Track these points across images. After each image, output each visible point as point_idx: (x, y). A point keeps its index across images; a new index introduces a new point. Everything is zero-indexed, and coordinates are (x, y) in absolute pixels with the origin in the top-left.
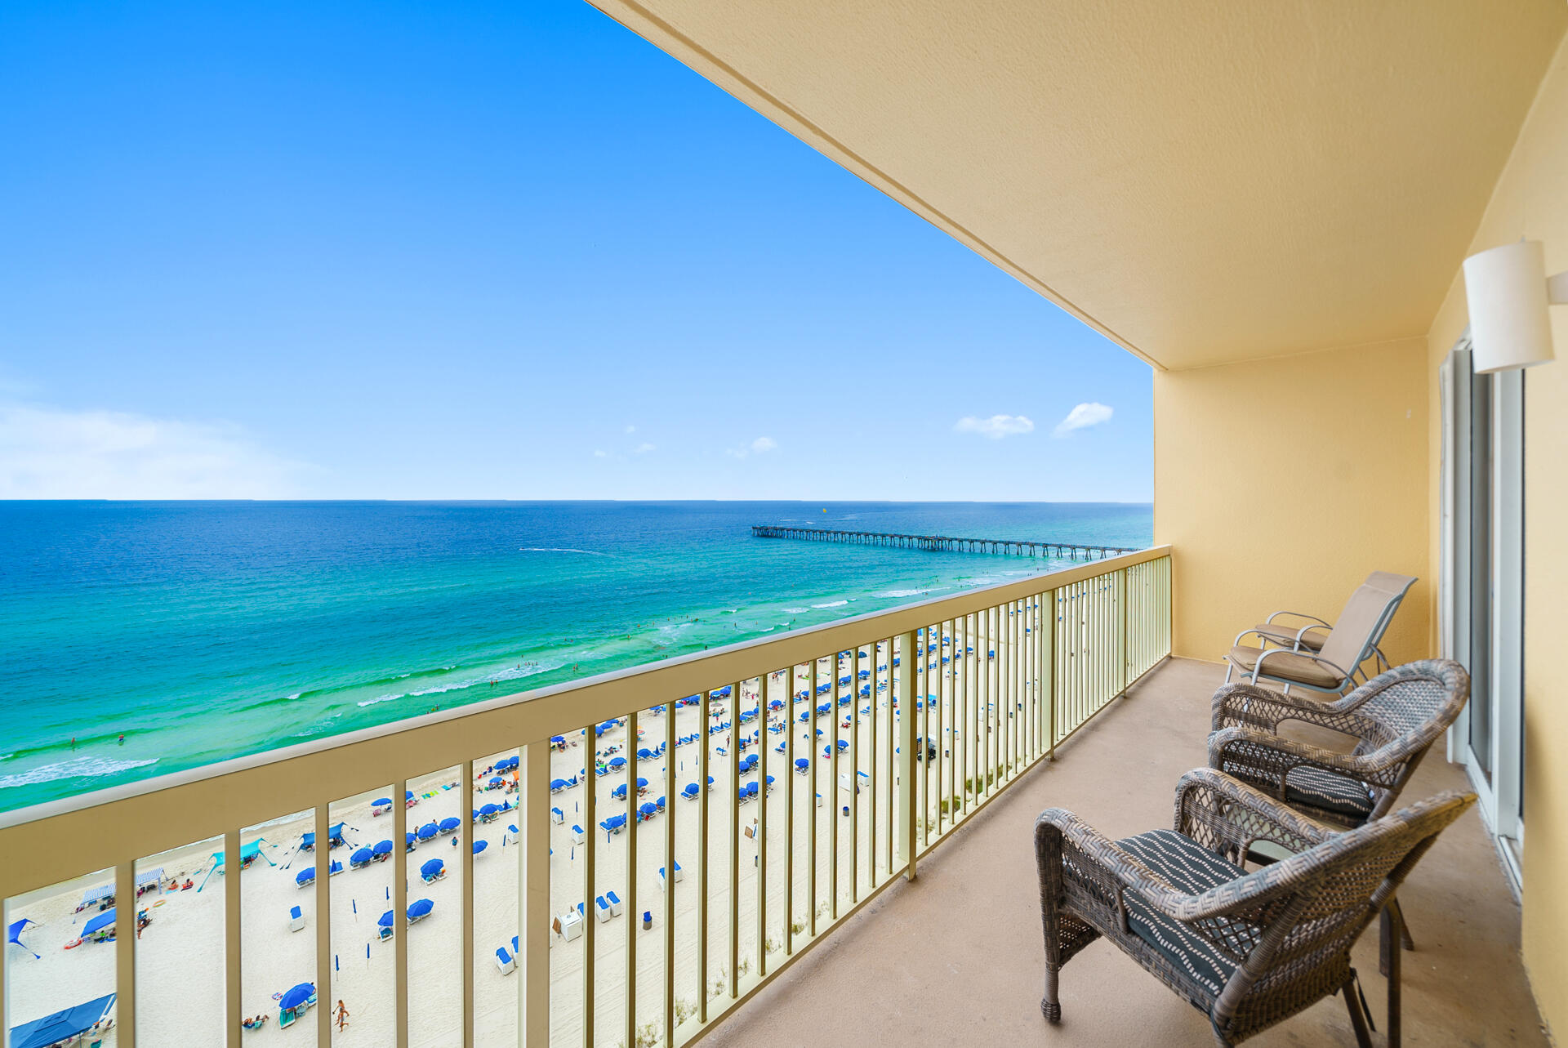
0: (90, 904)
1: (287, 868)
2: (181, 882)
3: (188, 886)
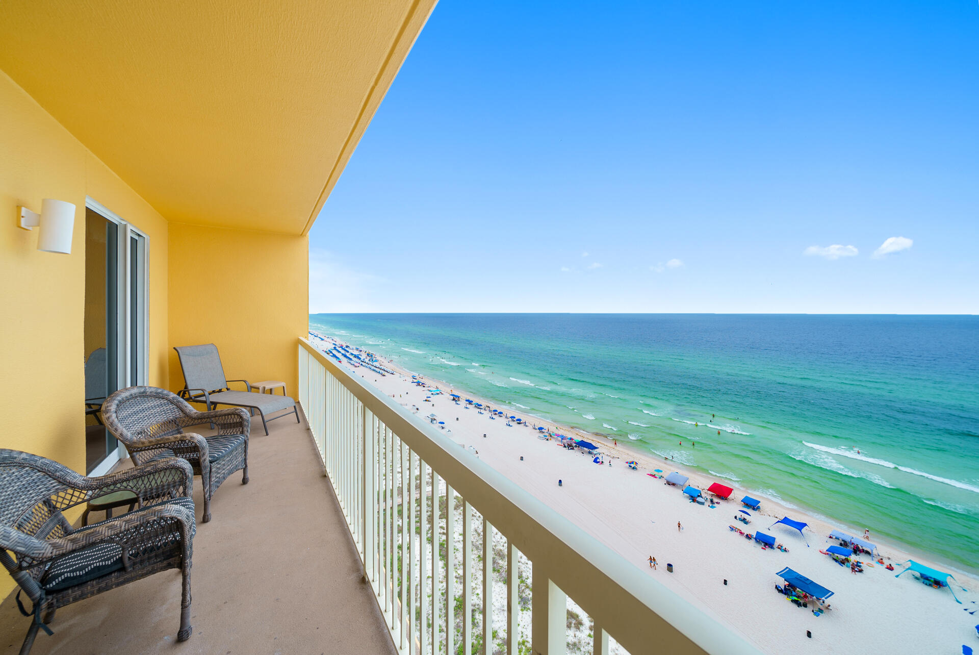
0: (836, 538)
1: (972, 613)
2: (887, 562)
3: (890, 568)
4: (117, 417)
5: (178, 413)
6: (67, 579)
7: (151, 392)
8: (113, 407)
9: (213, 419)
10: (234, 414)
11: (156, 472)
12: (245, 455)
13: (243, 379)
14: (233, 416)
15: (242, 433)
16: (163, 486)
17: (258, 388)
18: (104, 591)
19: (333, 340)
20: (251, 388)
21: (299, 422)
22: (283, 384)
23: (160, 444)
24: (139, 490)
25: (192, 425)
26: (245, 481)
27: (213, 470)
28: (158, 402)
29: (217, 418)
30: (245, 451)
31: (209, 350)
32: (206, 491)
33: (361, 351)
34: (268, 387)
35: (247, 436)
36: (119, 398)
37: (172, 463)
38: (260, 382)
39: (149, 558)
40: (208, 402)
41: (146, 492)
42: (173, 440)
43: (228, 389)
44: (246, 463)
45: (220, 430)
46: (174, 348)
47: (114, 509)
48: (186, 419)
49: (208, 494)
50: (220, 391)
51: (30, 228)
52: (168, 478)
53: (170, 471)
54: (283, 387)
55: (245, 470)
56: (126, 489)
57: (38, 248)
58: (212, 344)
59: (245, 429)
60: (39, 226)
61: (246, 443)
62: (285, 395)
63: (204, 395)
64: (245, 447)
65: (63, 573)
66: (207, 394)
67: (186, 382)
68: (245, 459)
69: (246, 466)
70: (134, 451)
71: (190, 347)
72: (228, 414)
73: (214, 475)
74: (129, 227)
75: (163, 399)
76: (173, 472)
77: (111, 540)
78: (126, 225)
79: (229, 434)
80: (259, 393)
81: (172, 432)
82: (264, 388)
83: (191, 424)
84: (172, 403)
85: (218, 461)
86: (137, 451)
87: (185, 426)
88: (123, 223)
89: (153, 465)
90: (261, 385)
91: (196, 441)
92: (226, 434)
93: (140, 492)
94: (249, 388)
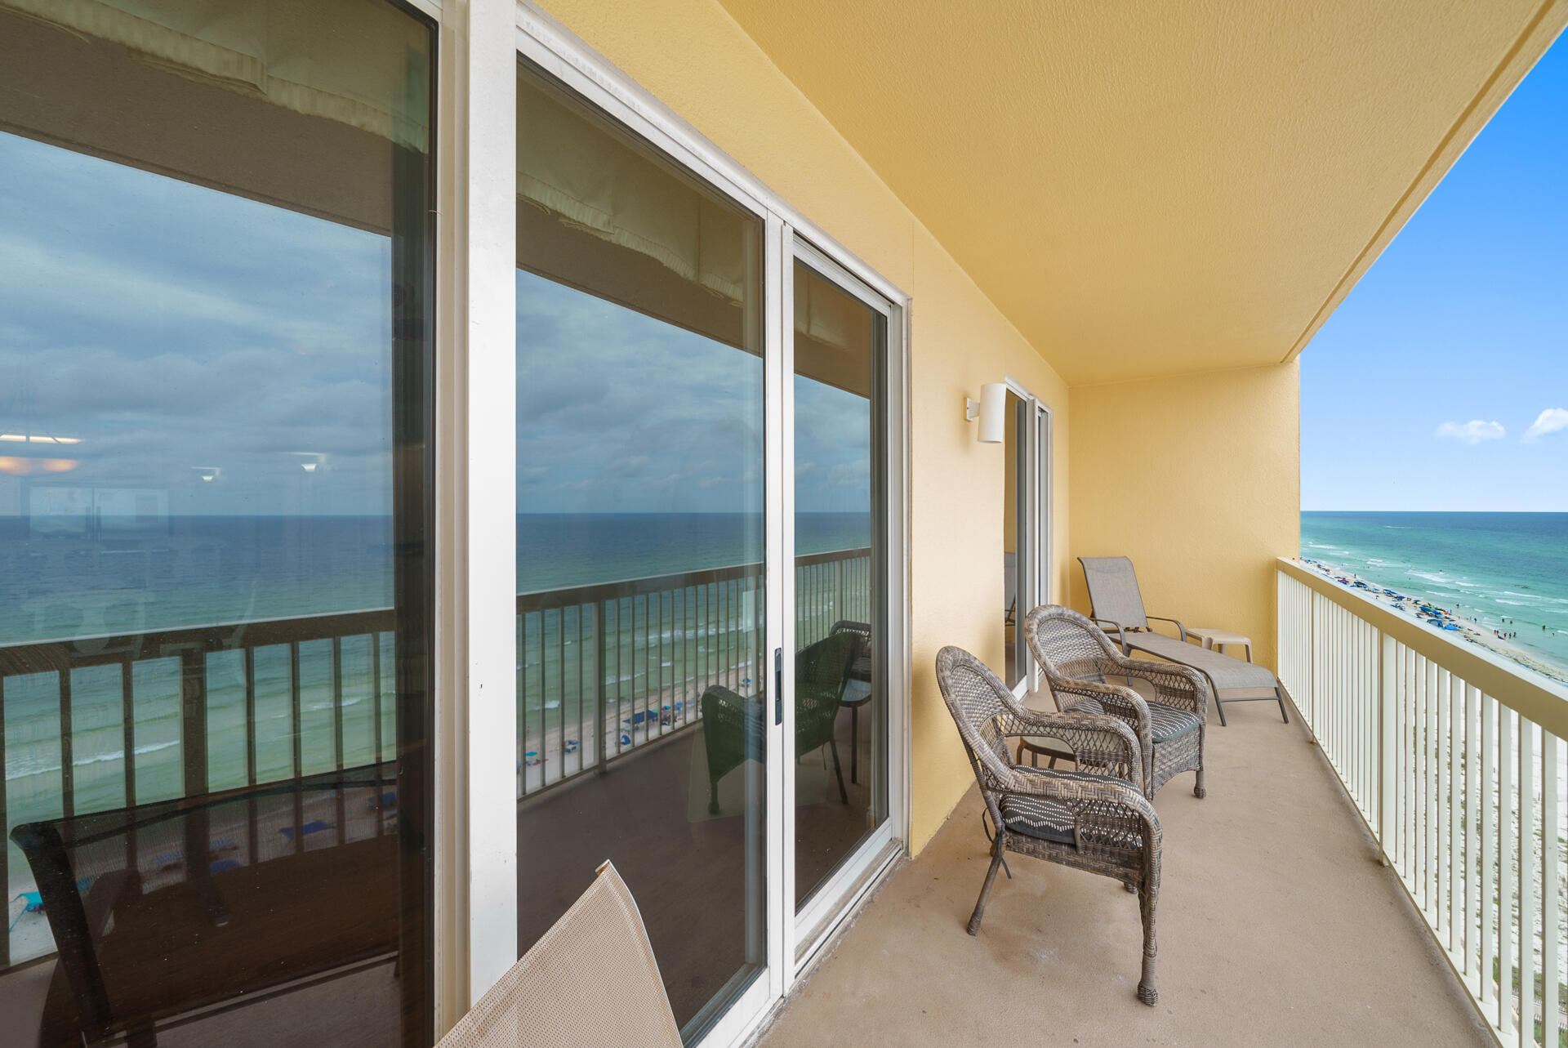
4: (1039, 640)
5: (1100, 654)
6: (1021, 822)
7: (1069, 616)
8: (1035, 627)
9: (1148, 674)
10: (1182, 676)
11: (1094, 731)
12: (1200, 750)
13: (1175, 619)
14: (1178, 678)
15: (1195, 710)
16: (1103, 754)
17: (1200, 639)
18: (1054, 861)
19: (1319, 566)
20: (1186, 636)
21: (1286, 721)
22: (1246, 641)
23: (1087, 691)
24: (1076, 746)
25: (1118, 674)
26: (1198, 793)
27: (1157, 755)
28: (1076, 631)
29: (1153, 674)
30: (1200, 744)
31: (1122, 566)
32: (1147, 783)
33: (1401, 598)
34: (1217, 640)
35: (1203, 719)
36: (1039, 617)
37: (1113, 725)
38: (1200, 628)
39: (1103, 851)
40: (1124, 644)
41: (1083, 752)
42: (1104, 690)
43: (1149, 630)
44: (1200, 763)
45: (1158, 695)
46: (1078, 559)
47: (1058, 760)
48: (1110, 663)
49: (1150, 789)
50: (1136, 630)
51: (971, 420)
52: (1109, 746)
53: (1112, 737)
54: (1247, 646)
55: (1199, 773)
56: (1061, 738)
57: (978, 440)
58: (1125, 557)
59: (1199, 705)
60: (978, 415)
61: (1201, 728)
62: (1249, 661)
63: (1118, 631)
64: (1200, 736)
65: (1019, 815)
66: (1122, 630)
67: (1093, 608)
68: (1200, 757)
69: (1201, 769)
70: (1056, 689)
71: (1097, 558)
72: (1172, 674)
73: (1157, 763)
74: (1038, 404)
75: (1082, 627)
76: (1116, 740)
77: (1064, 801)
78: (1034, 400)
79: (1173, 705)
80: (1201, 646)
81: (1093, 676)
82: (1211, 640)
83: (1115, 672)
84: (1092, 636)
85: (1162, 744)
86: (1059, 690)
87: (1108, 674)
88: (1031, 398)
89: (1090, 719)
90: (1205, 634)
91: (1134, 703)
92: (1168, 704)
93: (1077, 749)
94: (1184, 635)
